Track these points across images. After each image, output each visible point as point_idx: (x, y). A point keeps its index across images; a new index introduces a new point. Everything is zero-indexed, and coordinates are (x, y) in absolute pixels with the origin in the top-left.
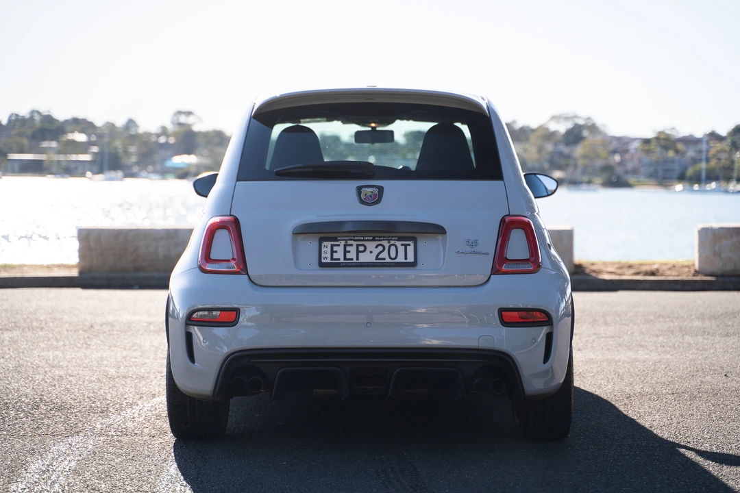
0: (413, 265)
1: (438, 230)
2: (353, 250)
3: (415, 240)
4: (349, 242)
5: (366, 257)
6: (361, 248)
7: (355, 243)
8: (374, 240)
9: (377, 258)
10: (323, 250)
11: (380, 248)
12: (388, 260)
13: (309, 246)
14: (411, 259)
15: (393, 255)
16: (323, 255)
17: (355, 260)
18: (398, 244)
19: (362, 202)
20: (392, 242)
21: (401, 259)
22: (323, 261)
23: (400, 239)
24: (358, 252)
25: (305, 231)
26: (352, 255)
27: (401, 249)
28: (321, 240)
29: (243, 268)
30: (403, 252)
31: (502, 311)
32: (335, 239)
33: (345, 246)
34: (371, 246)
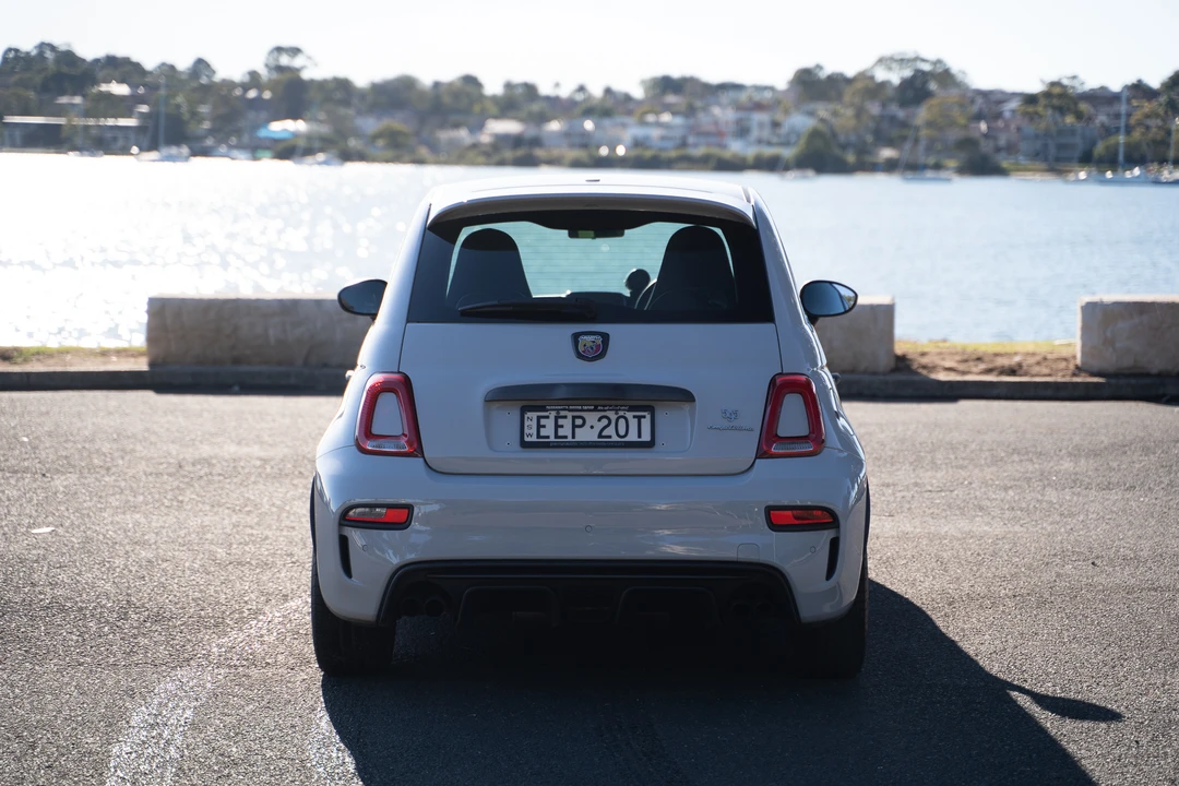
0: (650, 444)
1: (685, 396)
2: (567, 423)
3: (651, 409)
4: (563, 413)
5: (584, 435)
6: (579, 422)
7: (570, 415)
8: (596, 410)
9: (600, 436)
10: (527, 423)
11: (605, 422)
12: (615, 438)
13: (507, 418)
14: (646, 437)
15: (622, 432)
16: (527, 431)
17: (570, 439)
18: (629, 415)
19: (580, 356)
20: (621, 413)
21: (632, 437)
22: (527, 439)
23: (632, 409)
24: (574, 426)
25: (501, 396)
26: (566, 431)
27: (633, 423)
28: (524, 410)
29: (416, 448)
30: (635, 427)
31: (769, 510)
32: (543, 409)
33: (556, 418)
34: (592, 418)
